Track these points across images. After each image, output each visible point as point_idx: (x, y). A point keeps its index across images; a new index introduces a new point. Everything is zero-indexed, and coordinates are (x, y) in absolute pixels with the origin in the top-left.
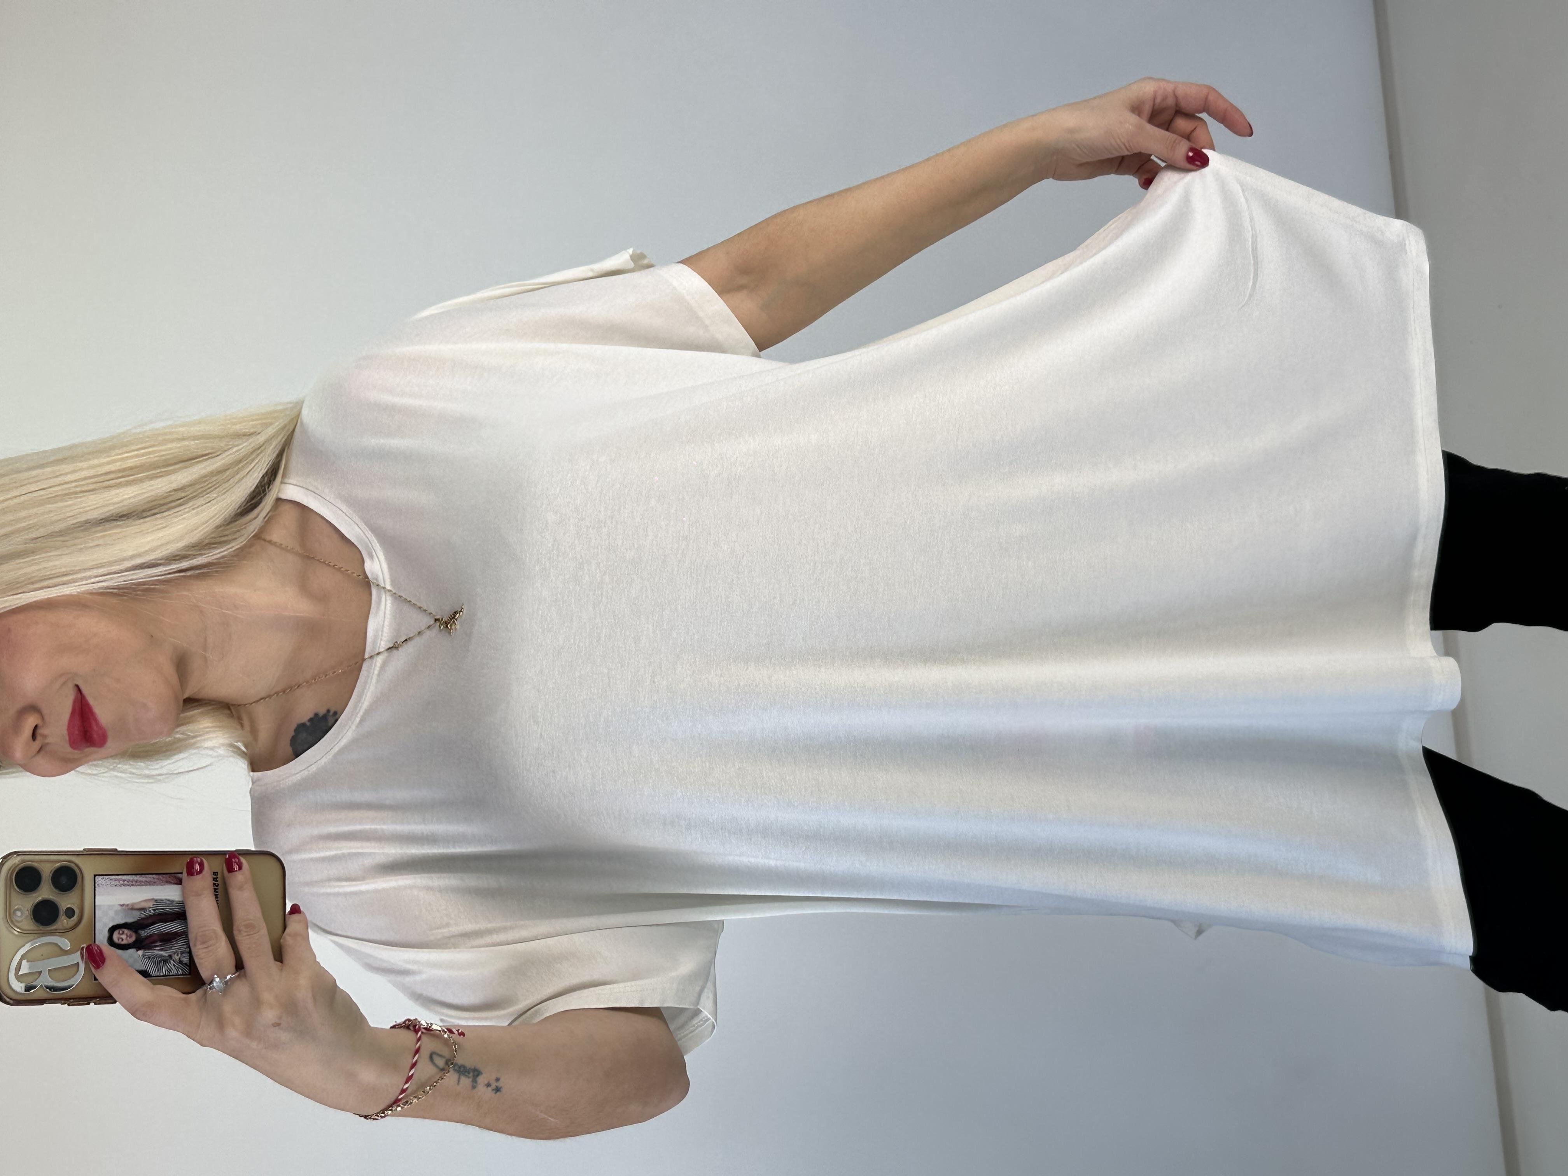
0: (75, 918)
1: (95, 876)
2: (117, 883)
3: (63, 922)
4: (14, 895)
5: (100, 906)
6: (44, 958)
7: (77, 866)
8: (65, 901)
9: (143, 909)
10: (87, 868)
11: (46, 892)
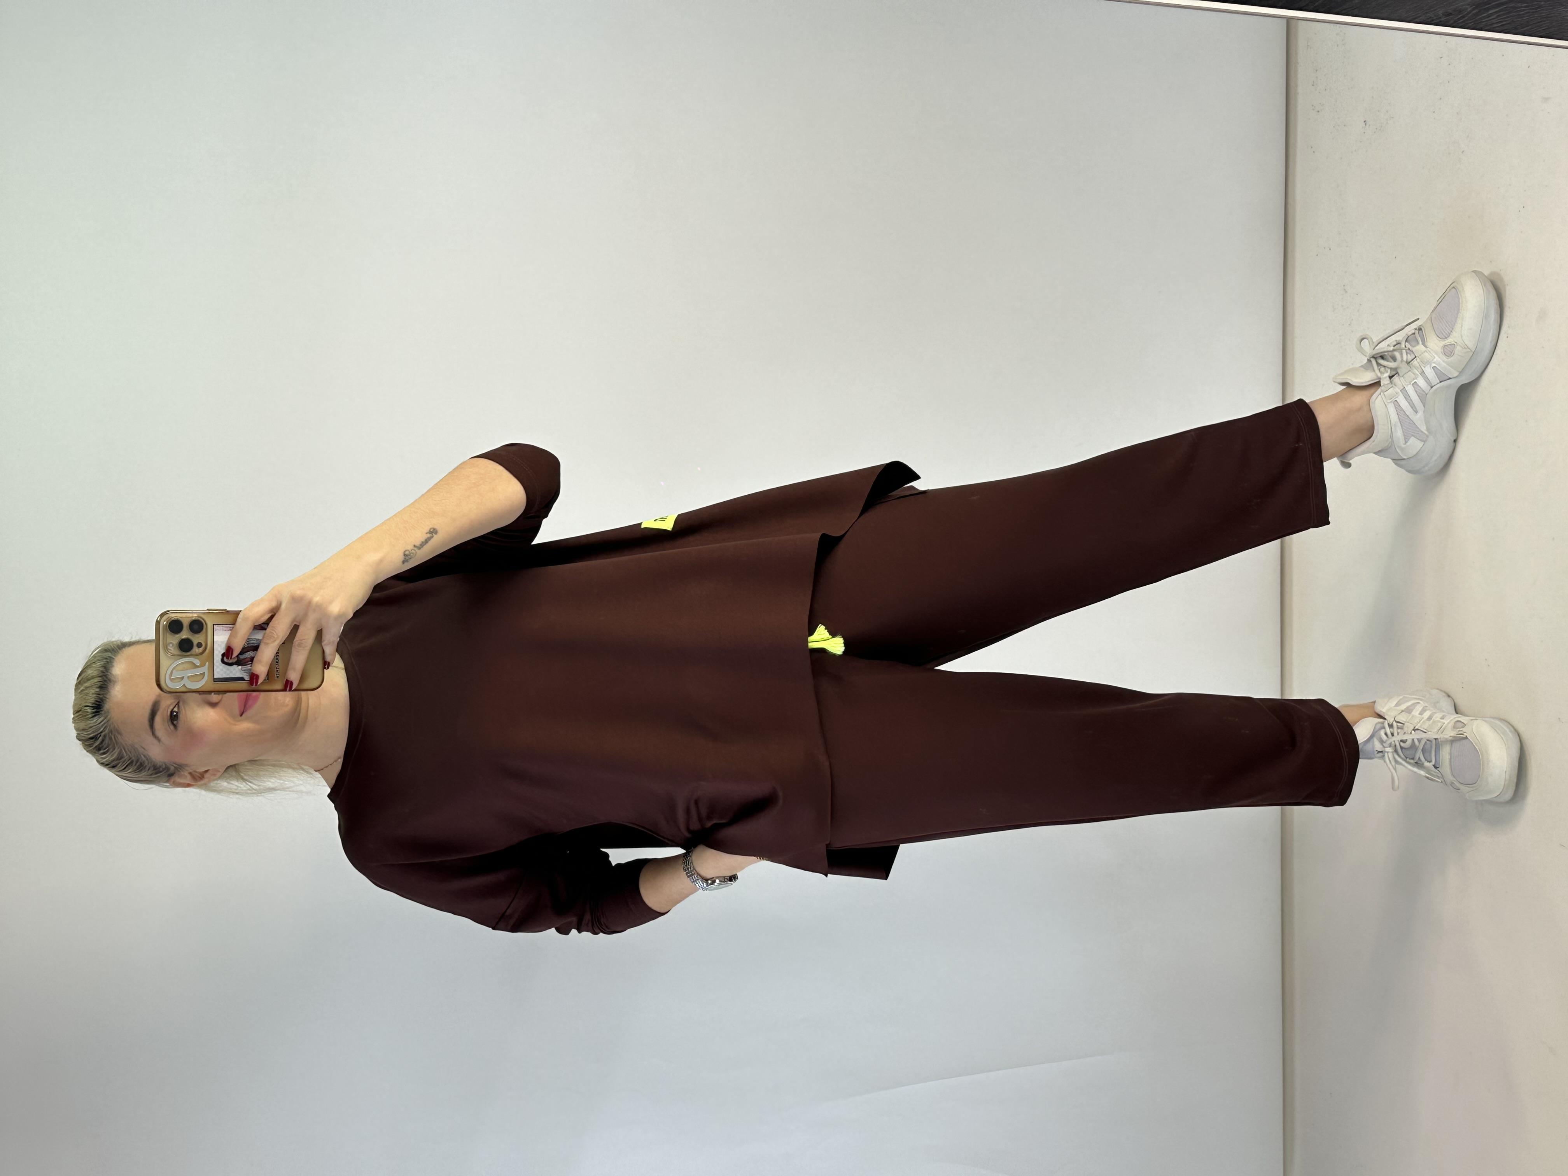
0: (201, 649)
1: (214, 625)
2: (225, 629)
3: (196, 650)
4: (168, 634)
5: (217, 642)
6: (184, 670)
7: (203, 619)
8: (196, 639)
10: (209, 621)
11: (185, 634)
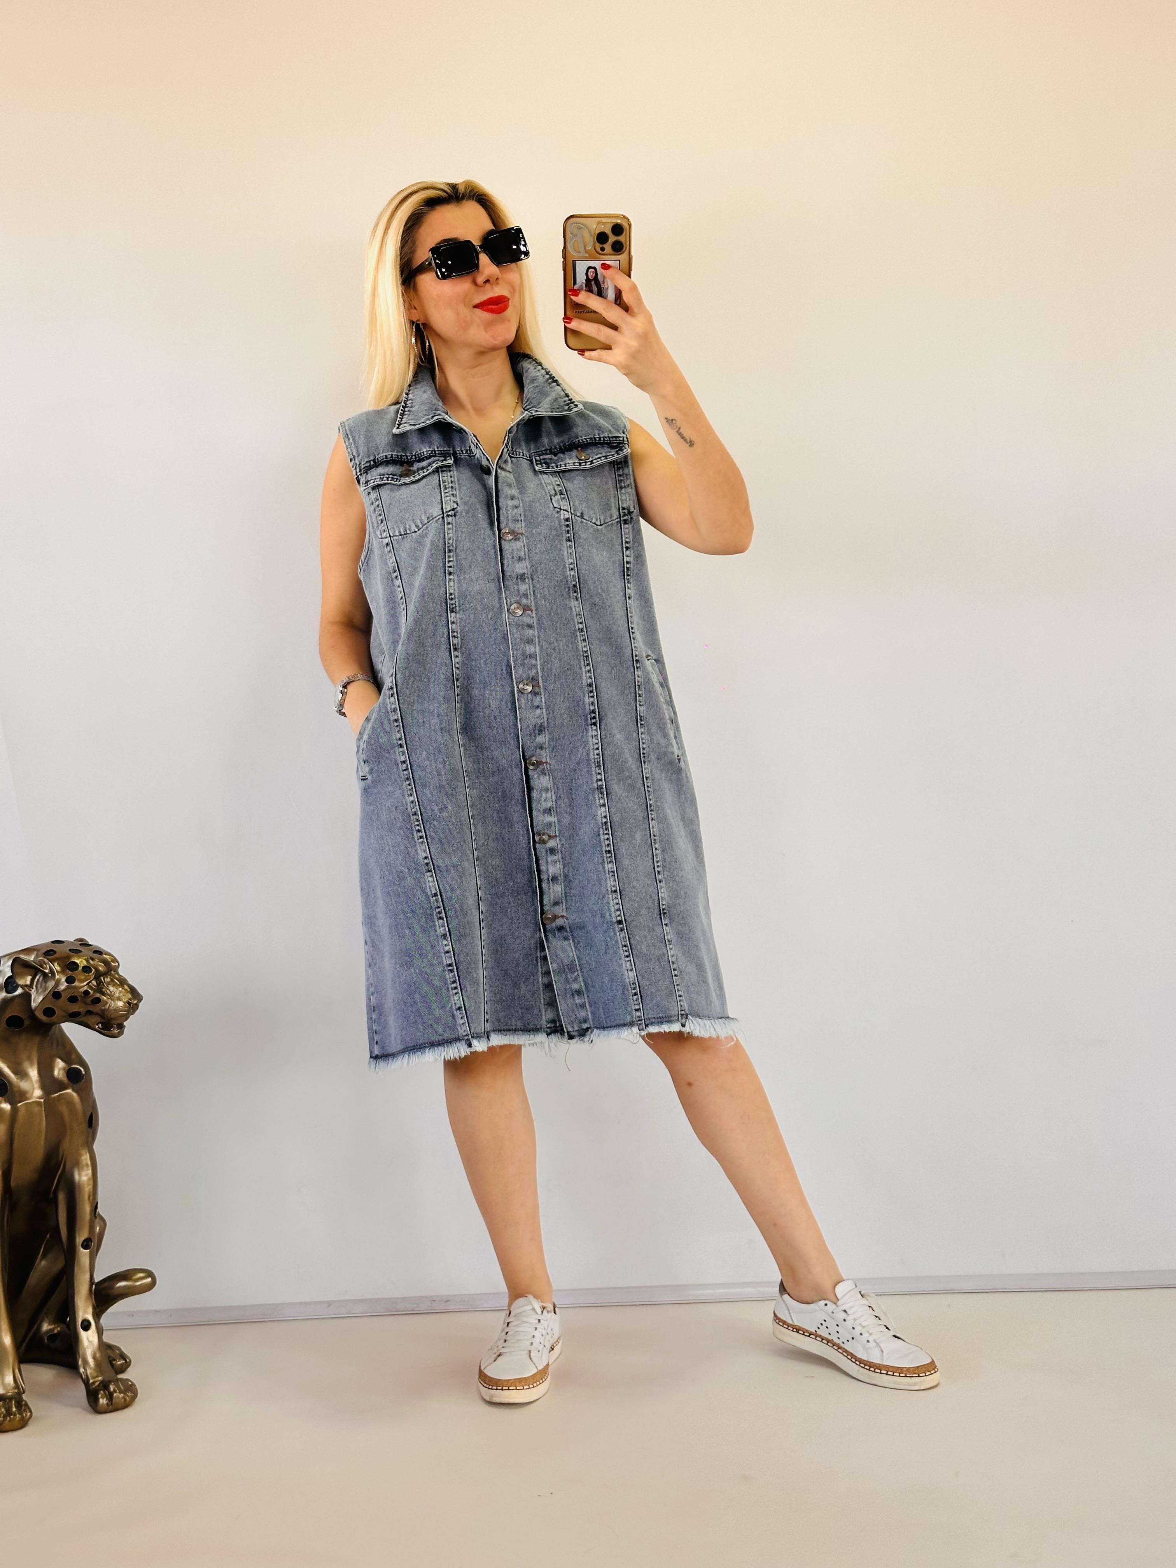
0: (599, 250)
1: (620, 260)
3: (598, 246)
4: (614, 224)
7: (624, 253)
8: (608, 247)
9: (604, 283)
10: (623, 257)
11: (612, 238)
